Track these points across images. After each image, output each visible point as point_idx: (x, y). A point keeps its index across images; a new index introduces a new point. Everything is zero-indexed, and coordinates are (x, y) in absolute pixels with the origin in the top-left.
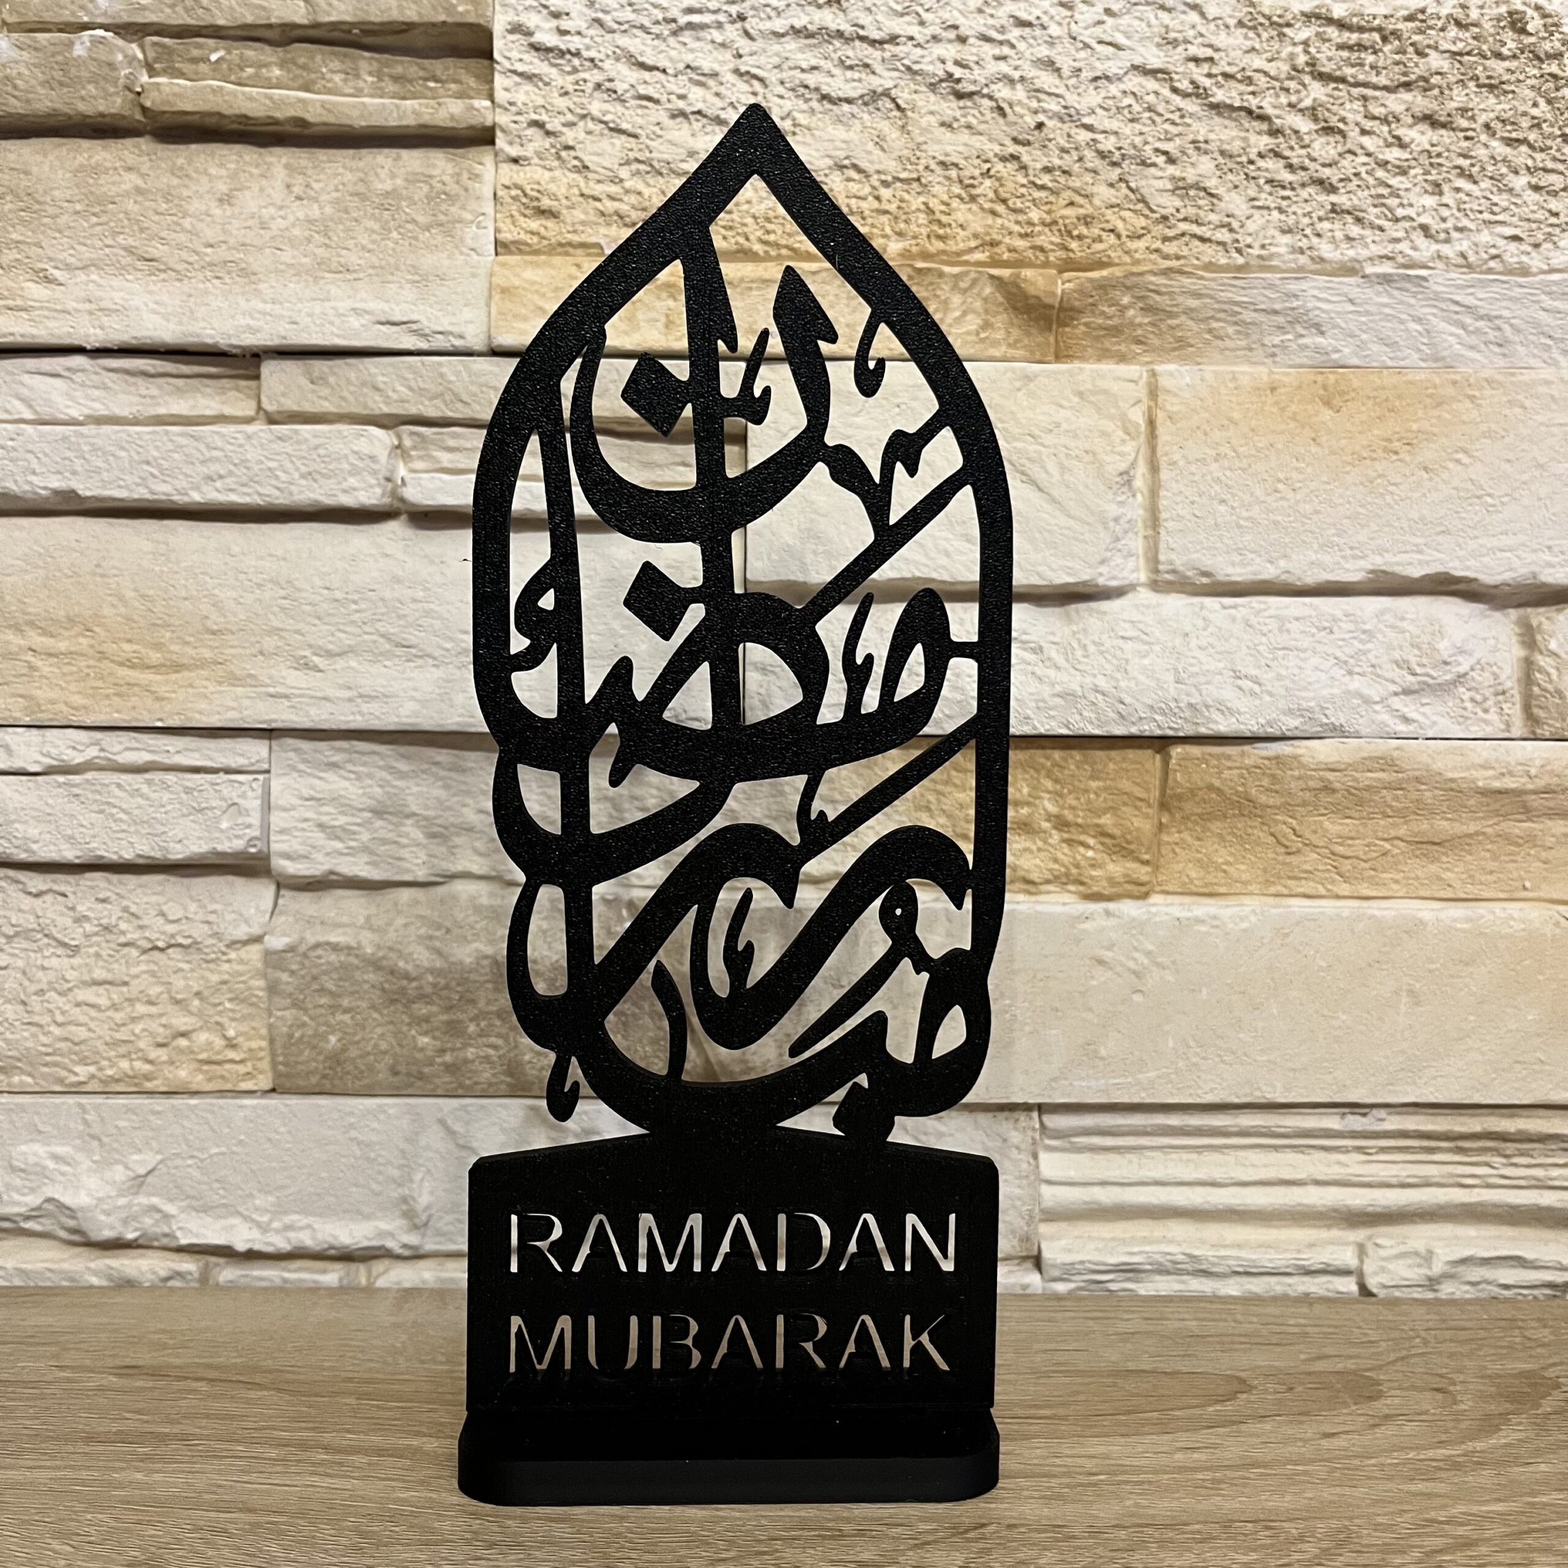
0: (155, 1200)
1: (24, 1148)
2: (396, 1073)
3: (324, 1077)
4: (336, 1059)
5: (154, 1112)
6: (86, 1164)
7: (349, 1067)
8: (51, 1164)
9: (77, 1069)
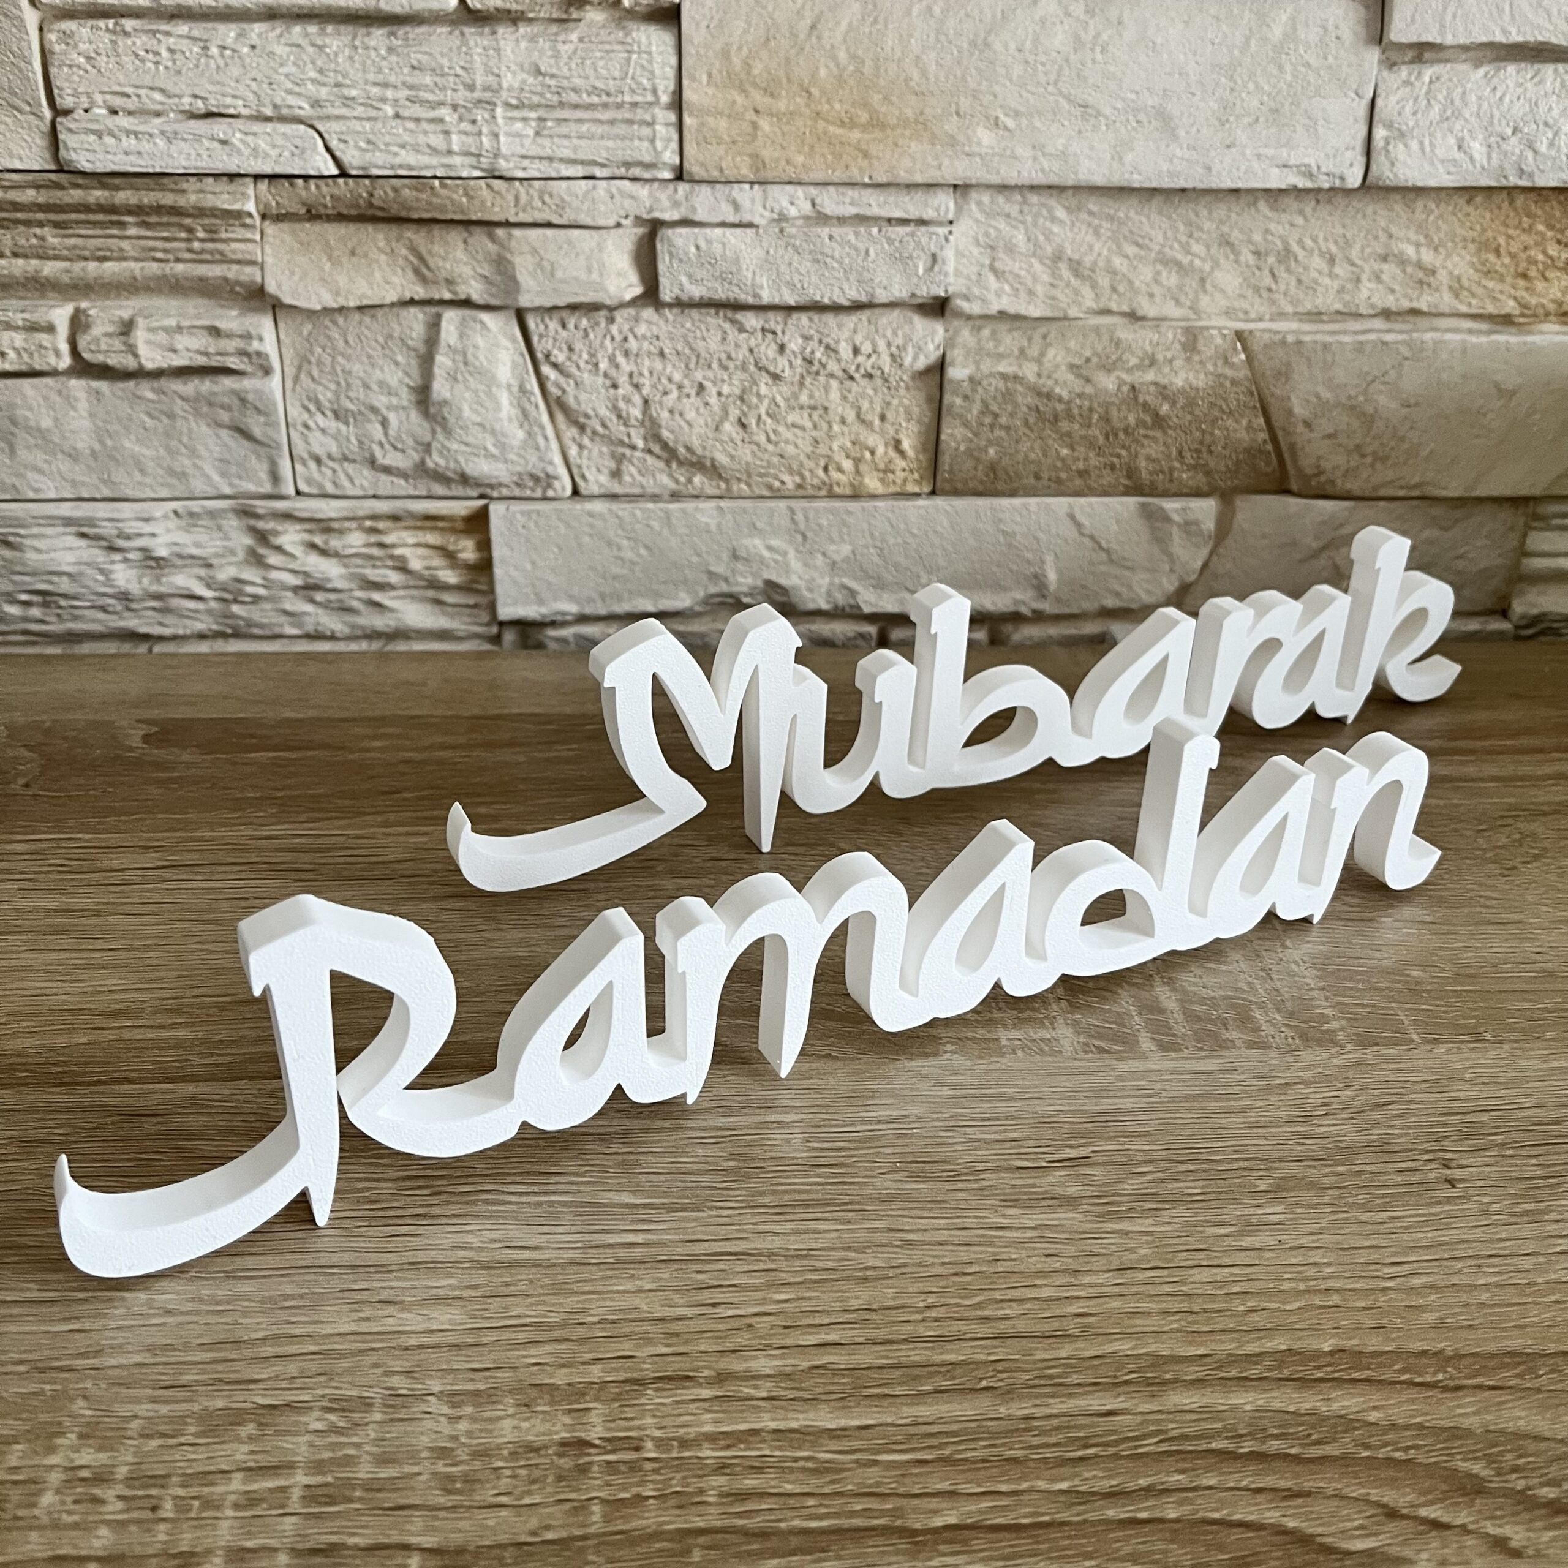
0: (846, 581)
1: (747, 542)
2: (1037, 477)
3: (982, 482)
4: (993, 467)
5: (850, 513)
6: (792, 554)
7: (1001, 474)
8: (766, 554)
9: (787, 478)
